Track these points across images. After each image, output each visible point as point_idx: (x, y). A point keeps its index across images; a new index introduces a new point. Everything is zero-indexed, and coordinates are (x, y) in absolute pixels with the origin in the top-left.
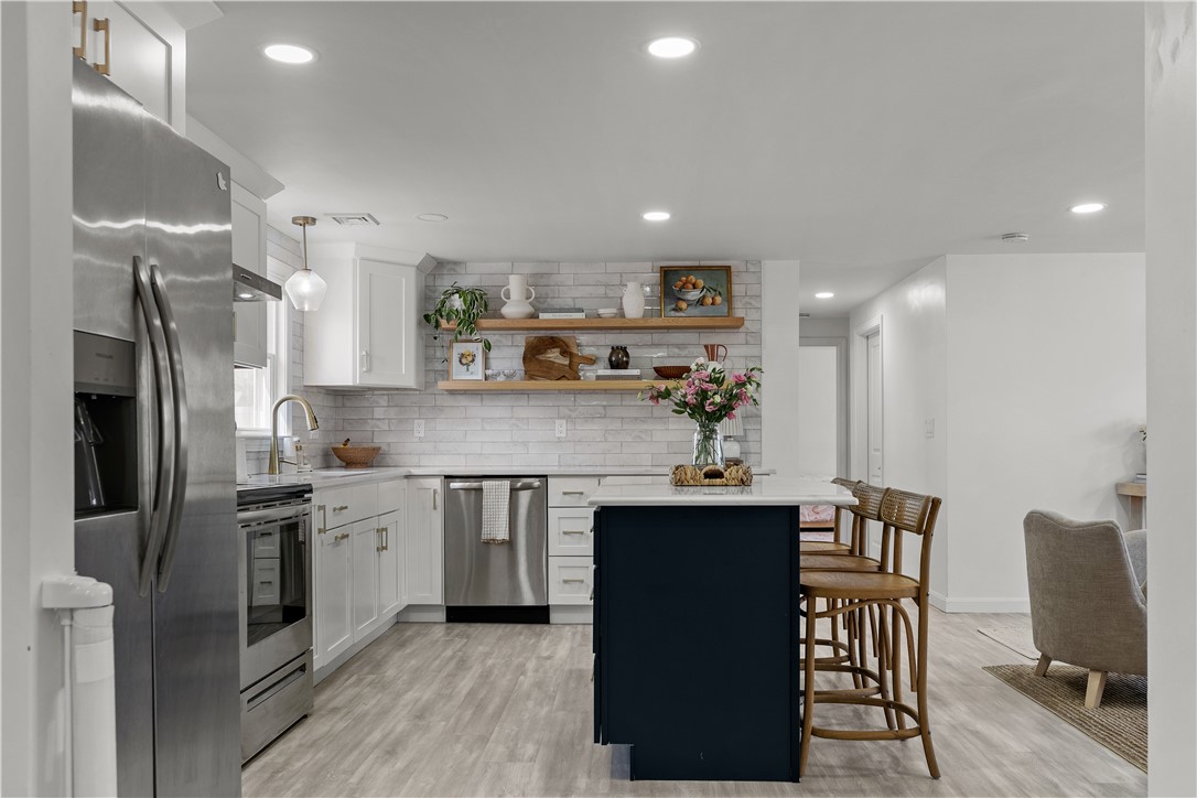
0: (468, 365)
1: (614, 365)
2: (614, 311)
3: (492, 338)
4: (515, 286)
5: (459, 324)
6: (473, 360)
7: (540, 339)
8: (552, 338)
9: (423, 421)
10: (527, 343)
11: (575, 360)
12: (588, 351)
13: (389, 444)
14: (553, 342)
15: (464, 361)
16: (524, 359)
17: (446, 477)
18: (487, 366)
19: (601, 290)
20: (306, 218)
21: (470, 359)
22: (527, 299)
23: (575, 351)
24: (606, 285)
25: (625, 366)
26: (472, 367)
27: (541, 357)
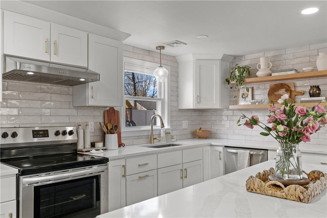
0: (245, 98)
1: (312, 95)
2: (311, 68)
3: (255, 86)
4: (262, 62)
5: (237, 82)
6: (247, 96)
7: (276, 85)
8: (281, 84)
9: (228, 121)
10: (270, 87)
11: (294, 94)
12: (299, 89)
13: (217, 130)
14: (282, 86)
15: (244, 96)
16: (269, 94)
17: (225, 147)
18: (253, 99)
19: (307, 59)
20: (160, 47)
21: (246, 95)
22: (268, 67)
23: (293, 89)
24: (310, 56)
25: (318, 95)
26: (247, 99)
27: (276, 93)
